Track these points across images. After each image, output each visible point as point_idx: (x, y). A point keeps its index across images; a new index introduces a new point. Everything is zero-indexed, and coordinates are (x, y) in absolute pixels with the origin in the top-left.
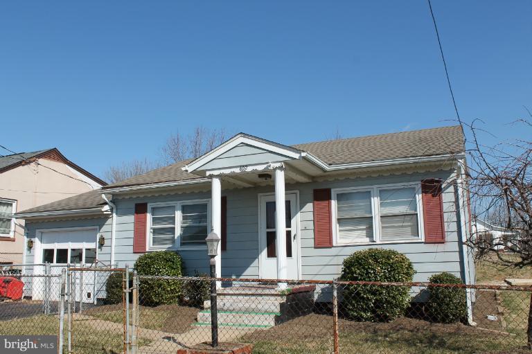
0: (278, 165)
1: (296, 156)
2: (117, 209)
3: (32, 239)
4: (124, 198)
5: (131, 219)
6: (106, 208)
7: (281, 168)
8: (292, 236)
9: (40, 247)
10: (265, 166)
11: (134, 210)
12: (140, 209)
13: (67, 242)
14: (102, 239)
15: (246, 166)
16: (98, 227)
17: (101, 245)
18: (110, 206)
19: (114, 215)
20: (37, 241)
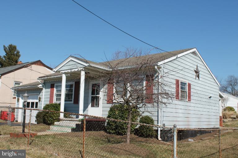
0: (82, 69)
1: (86, 65)
2: (45, 86)
3: (19, 98)
4: (47, 82)
5: (49, 90)
6: (40, 85)
7: (82, 70)
8: (100, 98)
9: (21, 101)
10: (77, 69)
11: (50, 87)
12: (52, 86)
13: (30, 99)
14: (40, 98)
15: (72, 69)
16: (39, 93)
17: (40, 101)
18: (42, 85)
19: (44, 88)
20: (20, 98)
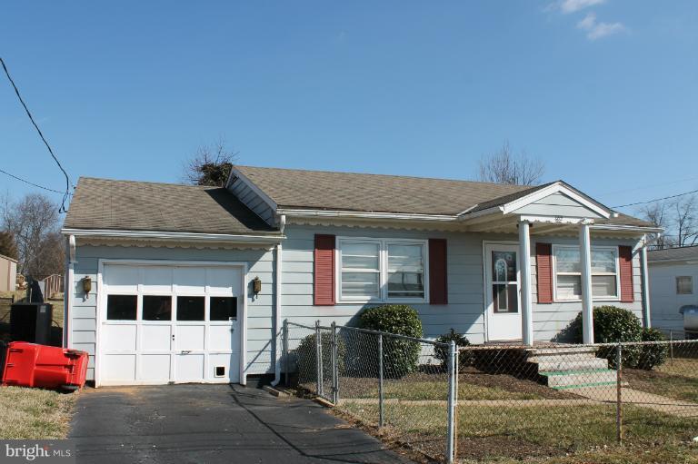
0: (589, 221)
8: (518, 291)
10: (578, 220)
11: (312, 243)
12: (324, 243)
14: (256, 283)
15: (562, 217)
16: (246, 264)
17: (254, 292)
19: (280, 247)
20: (101, 279)
